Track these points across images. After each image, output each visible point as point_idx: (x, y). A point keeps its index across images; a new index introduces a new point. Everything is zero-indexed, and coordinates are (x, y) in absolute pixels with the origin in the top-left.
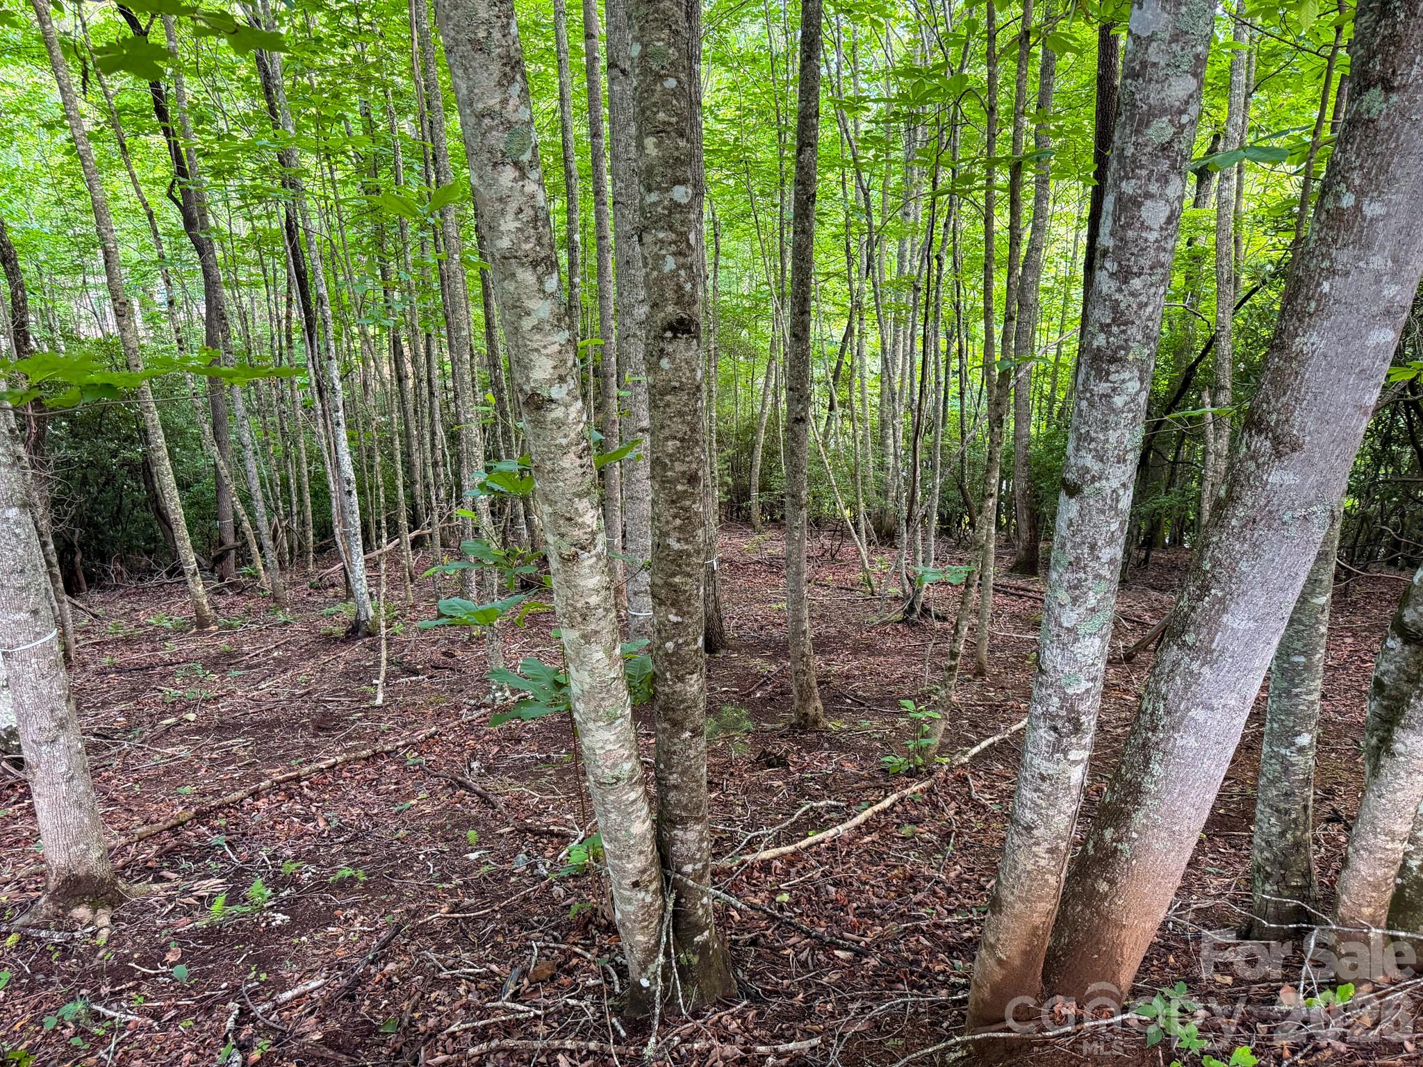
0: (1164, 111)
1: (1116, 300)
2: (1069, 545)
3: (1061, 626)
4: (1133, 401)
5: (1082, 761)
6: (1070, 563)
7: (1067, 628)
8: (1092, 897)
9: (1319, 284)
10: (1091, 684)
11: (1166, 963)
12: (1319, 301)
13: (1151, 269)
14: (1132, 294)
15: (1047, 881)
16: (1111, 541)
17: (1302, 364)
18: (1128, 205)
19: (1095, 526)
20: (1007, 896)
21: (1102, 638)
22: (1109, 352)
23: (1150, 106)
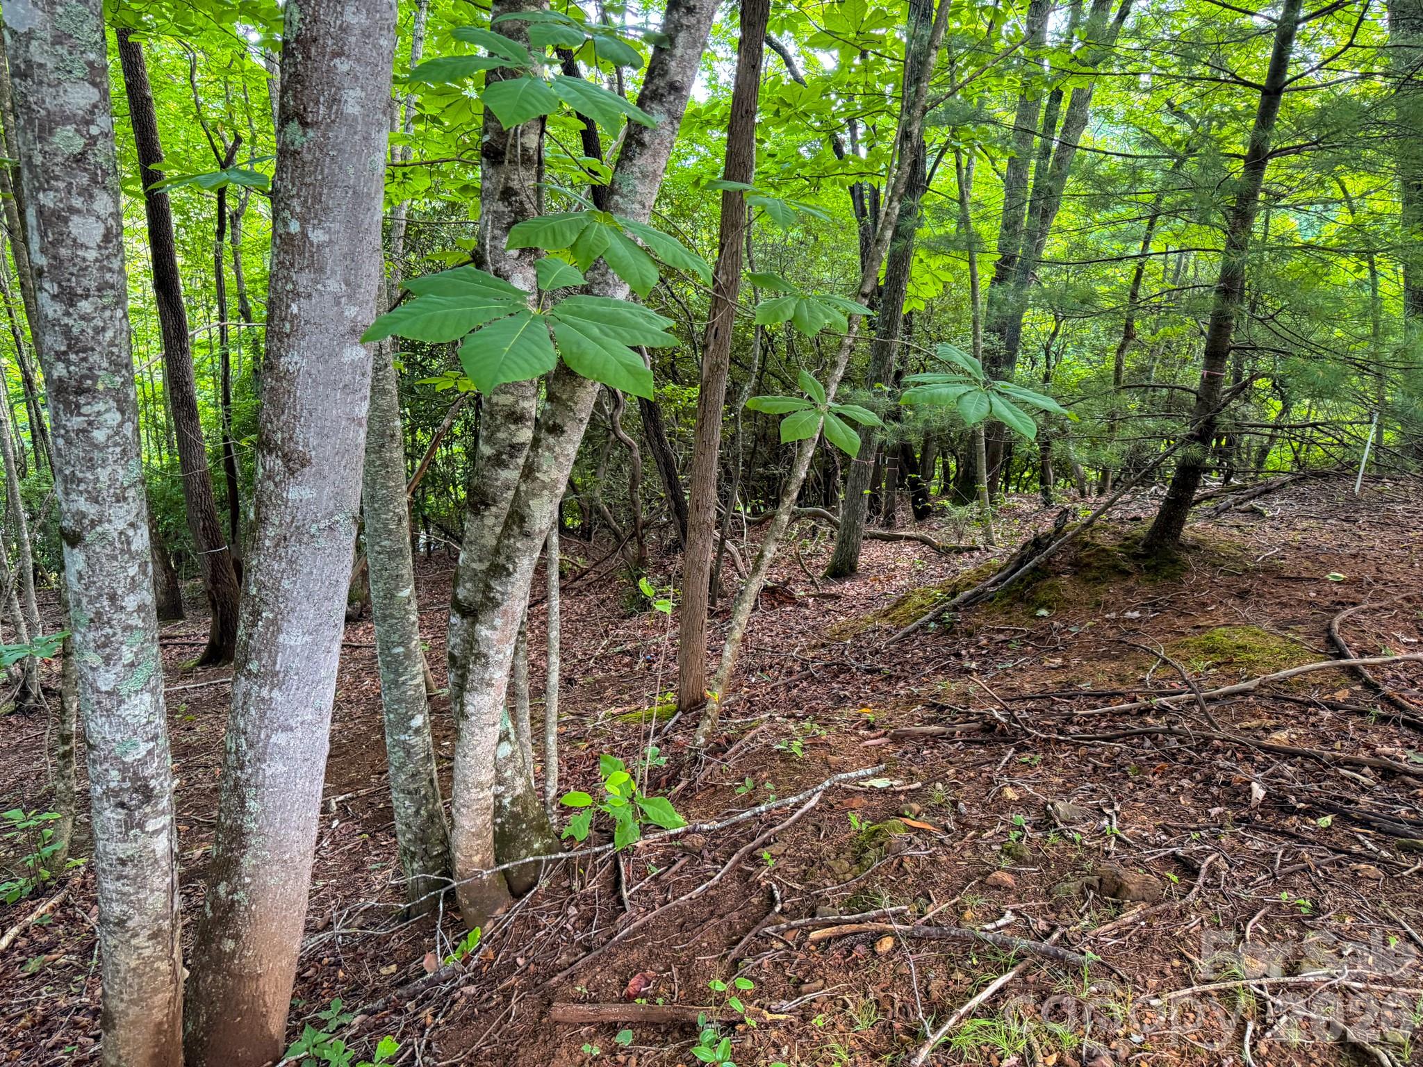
0: (66, 119)
1: (66, 325)
2: (85, 600)
3: (99, 691)
4: (117, 434)
5: (164, 827)
6: (92, 620)
7: (107, 692)
8: (220, 961)
9: (288, 306)
10: (152, 744)
11: (336, 981)
12: (291, 322)
13: (99, 290)
14: (83, 318)
15: (157, 970)
16: (133, 586)
17: (291, 381)
18: (53, 220)
19: (109, 574)
20: (116, 1005)
21: (153, 691)
22: (73, 382)
23: (49, 112)
